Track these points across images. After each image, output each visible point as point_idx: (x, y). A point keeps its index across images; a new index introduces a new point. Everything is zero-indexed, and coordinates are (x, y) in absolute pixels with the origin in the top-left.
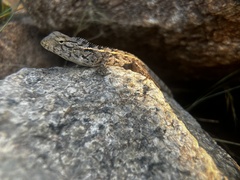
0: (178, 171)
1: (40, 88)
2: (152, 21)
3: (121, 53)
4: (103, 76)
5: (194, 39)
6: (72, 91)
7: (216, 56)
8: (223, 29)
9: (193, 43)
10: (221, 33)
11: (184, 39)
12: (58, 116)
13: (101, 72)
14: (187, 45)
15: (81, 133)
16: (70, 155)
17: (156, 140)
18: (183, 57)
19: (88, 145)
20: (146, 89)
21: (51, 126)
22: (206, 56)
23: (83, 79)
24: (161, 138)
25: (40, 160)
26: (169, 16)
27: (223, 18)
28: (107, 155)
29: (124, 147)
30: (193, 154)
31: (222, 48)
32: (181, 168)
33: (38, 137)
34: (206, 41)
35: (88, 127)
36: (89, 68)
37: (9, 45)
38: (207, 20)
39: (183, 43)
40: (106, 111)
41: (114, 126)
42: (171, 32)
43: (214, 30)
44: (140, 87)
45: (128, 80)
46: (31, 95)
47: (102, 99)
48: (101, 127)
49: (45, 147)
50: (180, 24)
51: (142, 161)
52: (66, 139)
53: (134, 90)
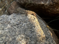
0: (36, 33)
1: (16, 17)
2: (42, 3)
3: (31, 12)
4: (27, 16)
5: (52, 8)
6: (21, 18)
7: (57, 11)
8: (58, 6)
9: (51, 8)
10: (57, 6)
11: (49, 7)
12: (18, 22)
13: (27, 15)
14: (50, 9)
15: (21, 25)
16: (19, 29)
17: (34, 28)
18: (49, 11)
19: (22, 27)
20: (34, 19)
21: (17, 24)
22: (54, 11)
23: (23, 16)
24: (35, 27)
25: (14, 29)
26: (46, 2)
27: (58, 3)
28: (25, 29)
29: (28, 28)
30: (40, 30)
31: (58, 10)
32: (37, 32)
33: (14, 25)
34: (54, 8)
35: (22, 25)
36: (25, 14)
37: (14, 6)
38: (54, 4)
39: (49, 8)
40: (26, 22)
41: (27, 25)
42: (46, 6)
43: (56, 6)
44: (33, 18)
45: (31, 17)
46: (14, 19)
47: (26, 20)
48: (25, 25)
49: (15, 27)
50: (49, 4)
51: (31, 31)
52: (19, 26)
53: (32, 19)
